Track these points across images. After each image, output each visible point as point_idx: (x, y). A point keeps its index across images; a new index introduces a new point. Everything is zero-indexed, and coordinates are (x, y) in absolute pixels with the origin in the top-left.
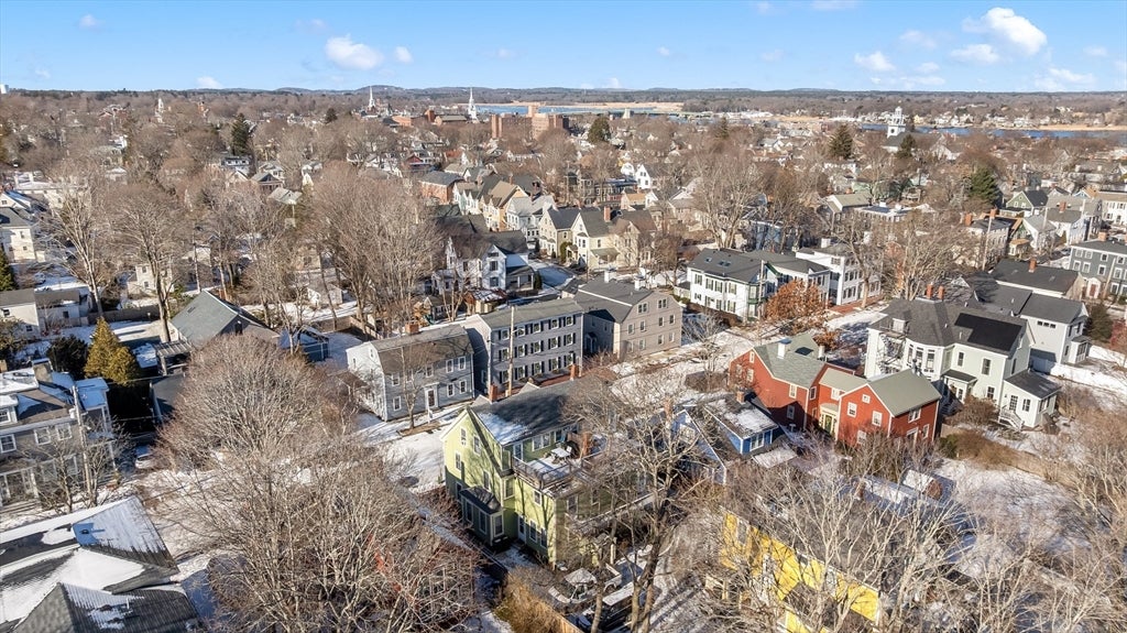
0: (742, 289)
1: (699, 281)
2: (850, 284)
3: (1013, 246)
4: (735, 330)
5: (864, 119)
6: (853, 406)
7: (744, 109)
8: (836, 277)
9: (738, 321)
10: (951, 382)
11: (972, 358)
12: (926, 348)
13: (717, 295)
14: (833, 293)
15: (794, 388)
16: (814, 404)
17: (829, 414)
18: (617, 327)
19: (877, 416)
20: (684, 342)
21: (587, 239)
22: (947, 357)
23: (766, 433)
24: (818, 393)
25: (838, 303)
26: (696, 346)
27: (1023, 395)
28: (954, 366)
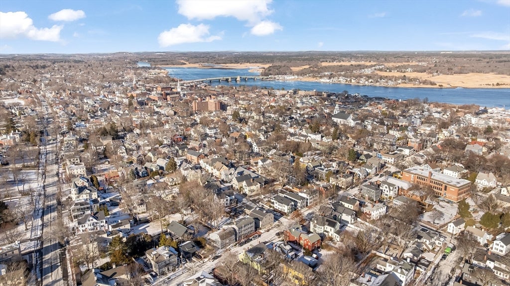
0: (286, 206)
1: (276, 203)
2: (311, 201)
3: (354, 180)
4: (285, 216)
5: (333, 81)
6: (305, 242)
7: (285, 74)
8: (308, 199)
9: (285, 213)
10: (325, 233)
11: (328, 228)
12: (320, 227)
13: (281, 207)
14: (307, 203)
15: (296, 237)
16: (299, 240)
17: (302, 242)
18: (261, 222)
19: (309, 243)
20: (275, 221)
21: (247, 187)
22: (324, 228)
23: (290, 249)
24: (300, 238)
25: (308, 205)
26: (277, 223)
27: (337, 235)
28: (326, 229)
